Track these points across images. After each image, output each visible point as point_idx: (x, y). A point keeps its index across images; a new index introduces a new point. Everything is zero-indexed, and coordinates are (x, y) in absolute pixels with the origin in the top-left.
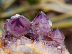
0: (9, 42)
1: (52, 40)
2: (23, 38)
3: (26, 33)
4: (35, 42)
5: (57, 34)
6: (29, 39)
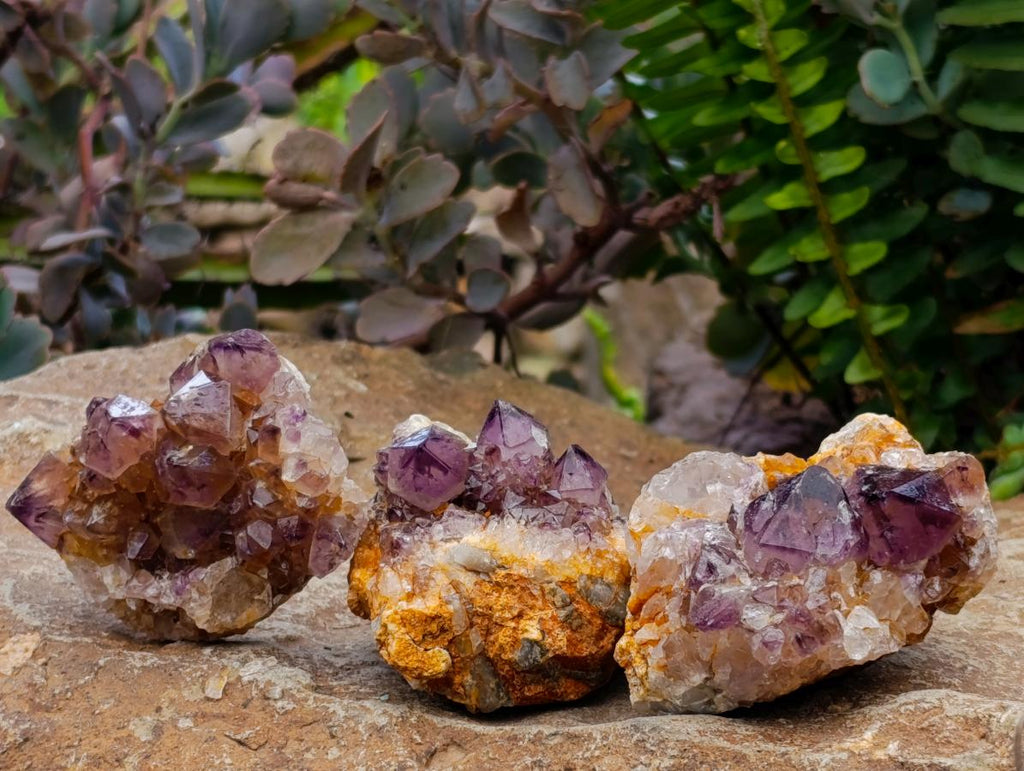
0: (407, 538)
1: (556, 501)
2: (451, 514)
3: (459, 489)
4: (494, 524)
5: (571, 474)
6: (472, 516)
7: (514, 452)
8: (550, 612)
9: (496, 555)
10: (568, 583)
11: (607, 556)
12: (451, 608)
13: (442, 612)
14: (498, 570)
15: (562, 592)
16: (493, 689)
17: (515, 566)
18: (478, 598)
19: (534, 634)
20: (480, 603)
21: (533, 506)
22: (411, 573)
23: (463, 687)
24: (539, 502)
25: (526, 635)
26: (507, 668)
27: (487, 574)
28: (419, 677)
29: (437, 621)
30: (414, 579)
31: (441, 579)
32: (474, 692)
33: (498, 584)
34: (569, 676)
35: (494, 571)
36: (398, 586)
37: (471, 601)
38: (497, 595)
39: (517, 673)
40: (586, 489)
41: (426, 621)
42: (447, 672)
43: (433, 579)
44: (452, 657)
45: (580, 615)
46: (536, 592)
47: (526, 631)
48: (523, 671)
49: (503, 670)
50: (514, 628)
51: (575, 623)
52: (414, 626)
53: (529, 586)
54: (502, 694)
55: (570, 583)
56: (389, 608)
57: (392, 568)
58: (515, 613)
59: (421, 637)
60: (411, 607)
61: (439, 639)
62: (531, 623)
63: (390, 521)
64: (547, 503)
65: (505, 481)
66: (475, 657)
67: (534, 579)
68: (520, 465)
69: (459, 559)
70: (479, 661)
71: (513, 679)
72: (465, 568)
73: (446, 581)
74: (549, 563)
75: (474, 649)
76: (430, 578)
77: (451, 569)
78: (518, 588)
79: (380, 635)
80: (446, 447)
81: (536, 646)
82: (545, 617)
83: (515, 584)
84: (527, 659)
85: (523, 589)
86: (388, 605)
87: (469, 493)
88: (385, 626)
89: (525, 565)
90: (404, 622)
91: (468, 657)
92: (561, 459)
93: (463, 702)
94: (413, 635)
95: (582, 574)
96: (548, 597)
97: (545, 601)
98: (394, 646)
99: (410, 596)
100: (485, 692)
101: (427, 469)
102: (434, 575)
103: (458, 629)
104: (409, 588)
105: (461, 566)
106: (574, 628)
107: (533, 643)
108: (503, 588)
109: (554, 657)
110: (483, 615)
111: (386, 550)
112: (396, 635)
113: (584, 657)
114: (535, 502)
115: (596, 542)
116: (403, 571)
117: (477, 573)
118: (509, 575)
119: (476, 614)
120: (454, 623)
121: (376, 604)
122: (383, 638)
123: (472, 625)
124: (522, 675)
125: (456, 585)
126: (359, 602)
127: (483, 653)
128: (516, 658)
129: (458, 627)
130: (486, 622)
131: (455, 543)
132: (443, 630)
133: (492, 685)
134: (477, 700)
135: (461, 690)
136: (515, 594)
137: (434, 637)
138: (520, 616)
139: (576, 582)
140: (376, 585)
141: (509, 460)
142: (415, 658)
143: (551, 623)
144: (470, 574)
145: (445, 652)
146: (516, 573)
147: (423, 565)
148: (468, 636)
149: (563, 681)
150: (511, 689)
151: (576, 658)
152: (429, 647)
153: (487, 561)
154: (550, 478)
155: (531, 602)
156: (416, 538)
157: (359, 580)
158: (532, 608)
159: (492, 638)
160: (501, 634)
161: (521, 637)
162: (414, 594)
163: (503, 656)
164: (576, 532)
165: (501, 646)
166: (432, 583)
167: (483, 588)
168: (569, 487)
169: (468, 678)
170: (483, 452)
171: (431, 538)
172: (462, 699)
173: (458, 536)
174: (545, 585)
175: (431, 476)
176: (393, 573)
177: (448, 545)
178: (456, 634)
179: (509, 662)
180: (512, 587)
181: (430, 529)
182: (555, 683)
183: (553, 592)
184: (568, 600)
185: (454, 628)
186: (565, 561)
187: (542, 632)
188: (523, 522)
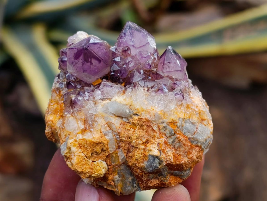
0: (80, 98)
1: (162, 77)
2: (105, 85)
3: (106, 71)
5: (169, 63)
6: (116, 86)
7: (138, 50)
8: (163, 139)
9: (132, 108)
10: (173, 123)
11: (192, 107)
12: (107, 138)
13: (102, 140)
14: (133, 116)
15: (170, 128)
16: (130, 182)
17: (143, 114)
18: (123, 132)
19: (155, 152)
20: (124, 135)
21: (150, 80)
22: (83, 117)
23: (114, 181)
24: (152, 78)
25: (151, 153)
26: (139, 171)
27: (127, 118)
28: (90, 177)
29: (100, 145)
30: (85, 122)
31: (101, 122)
32: (120, 184)
33: (134, 124)
34: (172, 174)
35: (131, 117)
36: (76, 125)
37: (119, 134)
38: (133, 130)
39: (145, 174)
40: (178, 71)
41: (93, 145)
42: (105, 174)
43: (96, 121)
44: (108, 165)
45: (180, 140)
46: (155, 128)
47: (151, 150)
48: (149, 173)
49: (137, 172)
50: (144, 149)
51: (177, 145)
52: (86, 148)
53: (152, 125)
54: (135, 185)
55: (174, 123)
56: (72, 138)
57: (72, 115)
58: (144, 140)
59: (90, 154)
60: (85, 137)
61: (100, 155)
62: (154, 146)
63: (68, 89)
64: (157, 79)
65: (133, 67)
66: (120, 165)
67: (154, 121)
68: (142, 58)
69: (111, 110)
70: (122, 167)
71: (142, 177)
72: (115, 115)
73: (104, 123)
74: (162, 112)
75: (120, 161)
76: (94, 121)
77: (106, 115)
78: (146, 126)
79: (67, 153)
80: (99, 48)
81: (156, 159)
82: (160, 142)
83: (144, 124)
84: (151, 166)
85: (148, 126)
86: (71, 136)
87: (112, 73)
88: (70, 148)
89: (149, 113)
90: (80, 146)
91: (116, 165)
92: (163, 55)
93: (113, 190)
94: (86, 153)
95: (180, 118)
96: (162, 131)
97: (160, 133)
98: (75, 160)
99: (84, 131)
100: (126, 184)
101: (90, 60)
102: (97, 119)
103: (111, 149)
104: (83, 127)
105: (113, 114)
106: (176, 148)
107: (155, 157)
108: (136, 126)
109: (166, 165)
110: (125, 142)
111: (68, 105)
112: (76, 154)
113: (182, 164)
114: (150, 78)
115: (186, 100)
116: (79, 117)
117: (121, 117)
118: (140, 119)
119: (121, 141)
120: (109, 146)
121: (63, 135)
122: (68, 155)
123: (119, 147)
124: (147, 175)
125: (109, 125)
126: (52, 133)
127: (125, 163)
128: (145, 165)
129: (111, 148)
130: (127, 146)
131: (108, 101)
132: (103, 150)
133: (130, 180)
134: (121, 189)
135: (112, 183)
136: (144, 130)
137: (98, 154)
138: (147, 142)
139: (177, 122)
140: (63, 124)
141: (136, 55)
142: (87, 167)
143: (164, 146)
144: (117, 118)
145: (104, 163)
146: (144, 118)
147: (90, 113)
148: (116, 153)
149: (168, 177)
150: (140, 182)
151: (177, 165)
152: (95, 160)
153: (127, 111)
154: (157, 65)
155: (152, 134)
156: (85, 98)
157: (52, 121)
158: (154, 137)
159: (130, 154)
160: (136, 152)
161: (148, 154)
162: (86, 130)
163: (137, 165)
164: (175, 95)
165: (136, 159)
166: (96, 124)
167: (125, 126)
168: (168, 70)
169: (117, 177)
170: (120, 51)
171: (94, 98)
172: (113, 188)
173: (110, 97)
174: (160, 124)
175: (92, 64)
176: (73, 118)
177: (104, 102)
178: (110, 152)
179: (141, 168)
180: (142, 126)
181: (93, 93)
182: (165, 178)
183: (165, 128)
184: (173, 133)
185: (109, 149)
186: (171, 111)
187: (160, 150)
188: (146, 89)
